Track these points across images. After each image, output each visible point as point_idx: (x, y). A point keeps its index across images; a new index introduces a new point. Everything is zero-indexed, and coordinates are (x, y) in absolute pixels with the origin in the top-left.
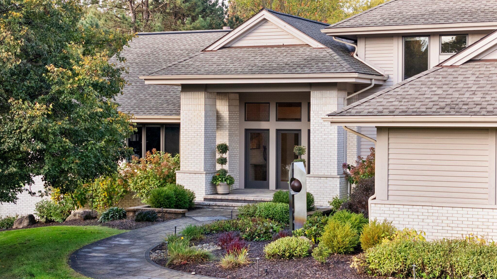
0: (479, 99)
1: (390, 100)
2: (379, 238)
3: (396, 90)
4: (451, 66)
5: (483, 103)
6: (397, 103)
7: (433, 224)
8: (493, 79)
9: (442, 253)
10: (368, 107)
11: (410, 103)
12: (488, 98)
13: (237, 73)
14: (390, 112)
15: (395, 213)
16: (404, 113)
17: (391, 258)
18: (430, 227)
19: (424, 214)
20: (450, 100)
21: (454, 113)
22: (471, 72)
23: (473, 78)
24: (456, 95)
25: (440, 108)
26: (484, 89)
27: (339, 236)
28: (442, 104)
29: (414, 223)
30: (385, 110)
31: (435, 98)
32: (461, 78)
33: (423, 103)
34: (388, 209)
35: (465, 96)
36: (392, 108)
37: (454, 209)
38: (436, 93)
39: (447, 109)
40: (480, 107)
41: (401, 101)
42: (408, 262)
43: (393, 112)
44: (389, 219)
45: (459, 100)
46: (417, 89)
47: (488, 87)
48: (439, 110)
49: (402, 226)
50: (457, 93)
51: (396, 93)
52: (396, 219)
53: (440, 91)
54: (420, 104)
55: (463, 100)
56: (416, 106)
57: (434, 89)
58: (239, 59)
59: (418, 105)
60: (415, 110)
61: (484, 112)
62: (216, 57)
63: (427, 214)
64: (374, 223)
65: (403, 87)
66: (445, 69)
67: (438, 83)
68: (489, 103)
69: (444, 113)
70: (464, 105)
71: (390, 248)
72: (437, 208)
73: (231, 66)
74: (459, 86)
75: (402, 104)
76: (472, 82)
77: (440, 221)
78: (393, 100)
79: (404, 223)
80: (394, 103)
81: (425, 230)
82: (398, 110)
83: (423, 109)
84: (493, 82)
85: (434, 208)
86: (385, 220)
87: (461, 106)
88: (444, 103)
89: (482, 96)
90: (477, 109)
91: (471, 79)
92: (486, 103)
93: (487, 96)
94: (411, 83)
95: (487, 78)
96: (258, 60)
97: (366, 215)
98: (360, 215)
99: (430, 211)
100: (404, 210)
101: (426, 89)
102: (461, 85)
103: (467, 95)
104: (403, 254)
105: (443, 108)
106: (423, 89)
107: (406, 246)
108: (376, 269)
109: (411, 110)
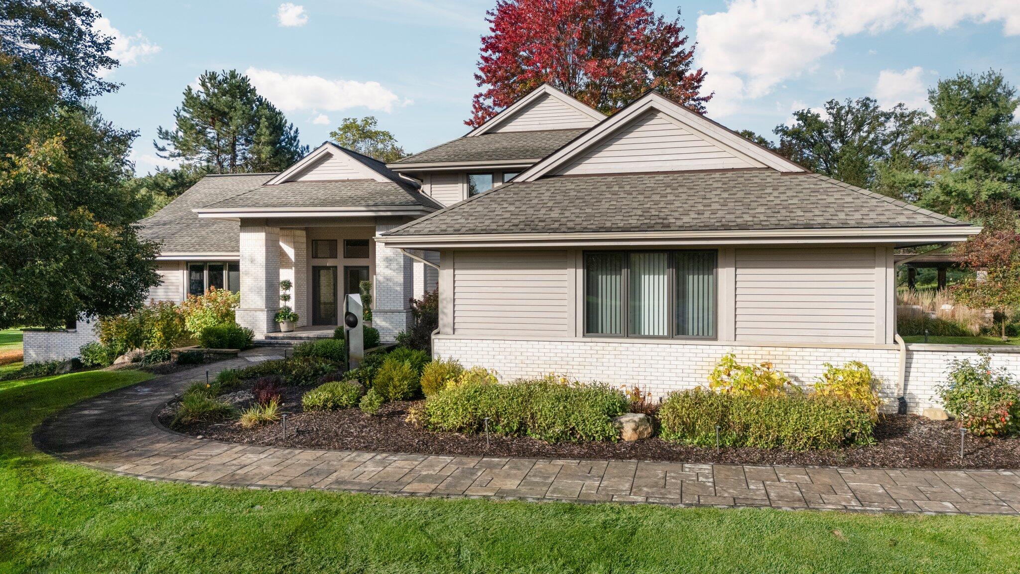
0: (557, 215)
1: (455, 218)
2: (443, 379)
3: (462, 207)
4: (524, 182)
5: (562, 220)
6: (463, 221)
7: (505, 361)
8: (571, 194)
9: (520, 399)
10: (429, 226)
11: (478, 221)
12: (567, 214)
13: (297, 205)
14: (455, 230)
15: (462, 349)
16: (473, 232)
17: (457, 408)
18: (502, 365)
19: (495, 349)
20: (524, 217)
21: (530, 230)
22: (545, 188)
23: (549, 194)
24: (531, 211)
25: (513, 225)
26: (562, 204)
27: (396, 379)
28: (516, 221)
29: (483, 361)
30: (449, 229)
31: (507, 215)
32: (534, 194)
33: (494, 221)
34: (454, 345)
35: (541, 212)
36: (457, 226)
37: (529, 342)
38: (507, 209)
39: (521, 226)
40: (559, 223)
41: (468, 219)
42: (480, 412)
43: (459, 230)
44: (455, 357)
45: (534, 217)
46: (486, 206)
47: (566, 203)
48: (511, 228)
49: (470, 364)
50: (532, 209)
51: (461, 211)
52: (463, 356)
53: (512, 208)
54: (490, 221)
55: (539, 216)
56: (485, 224)
57: (505, 206)
58: (301, 193)
59: (487, 222)
60: (484, 228)
61: (564, 229)
62: (277, 191)
63: (498, 350)
64: (438, 362)
65: (470, 204)
66: (516, 185)
67: (509, 200)
68: (569, 219)
69: (518, 231)
70: (540, 221)
71: (456, 395)
72: (510, 342)
73: (292, 199)
74: (533, 202)
75: (469, 221)
76: (548, 198)
77: (513, 357)
78: (459, 217)
79: (472, 360)
80: (460, 221)
81: (496, 369)
82: (465, 229)
83: (494, 226)
84: (571, 197)
85: (506, 342)
86: (451, 358)
87: (537, 223)
88: (518, 221)
89: (560, 211)
90: (556, 225)
91: (545, 195)
92: (566, 220)
93: (565, 212)
94: (479, 199)
95: (563, 194)
96: (321, 194)
97: (429, 352)
98: (422, 352)
99: (501, 346)
100: (472, 345)
101: (496, 206)
102: (536, 201)
103: (543, 211)
104: (472, 402)
105: (517, 225)
106: (493, 206)
107: (476, 392)
108: (438, 423)
109: (479, 228)
